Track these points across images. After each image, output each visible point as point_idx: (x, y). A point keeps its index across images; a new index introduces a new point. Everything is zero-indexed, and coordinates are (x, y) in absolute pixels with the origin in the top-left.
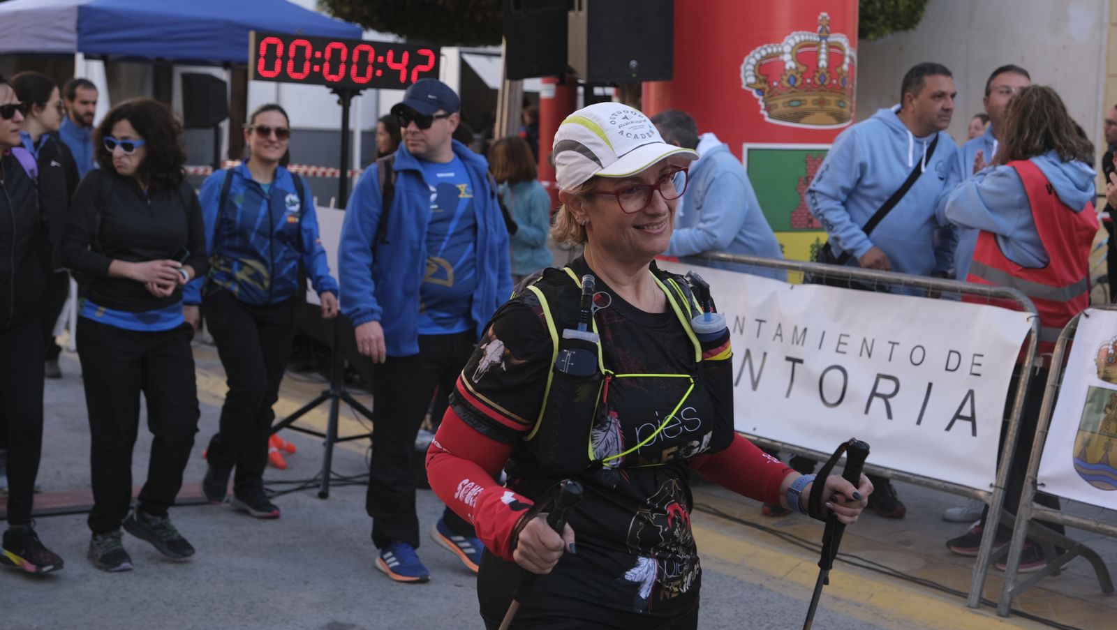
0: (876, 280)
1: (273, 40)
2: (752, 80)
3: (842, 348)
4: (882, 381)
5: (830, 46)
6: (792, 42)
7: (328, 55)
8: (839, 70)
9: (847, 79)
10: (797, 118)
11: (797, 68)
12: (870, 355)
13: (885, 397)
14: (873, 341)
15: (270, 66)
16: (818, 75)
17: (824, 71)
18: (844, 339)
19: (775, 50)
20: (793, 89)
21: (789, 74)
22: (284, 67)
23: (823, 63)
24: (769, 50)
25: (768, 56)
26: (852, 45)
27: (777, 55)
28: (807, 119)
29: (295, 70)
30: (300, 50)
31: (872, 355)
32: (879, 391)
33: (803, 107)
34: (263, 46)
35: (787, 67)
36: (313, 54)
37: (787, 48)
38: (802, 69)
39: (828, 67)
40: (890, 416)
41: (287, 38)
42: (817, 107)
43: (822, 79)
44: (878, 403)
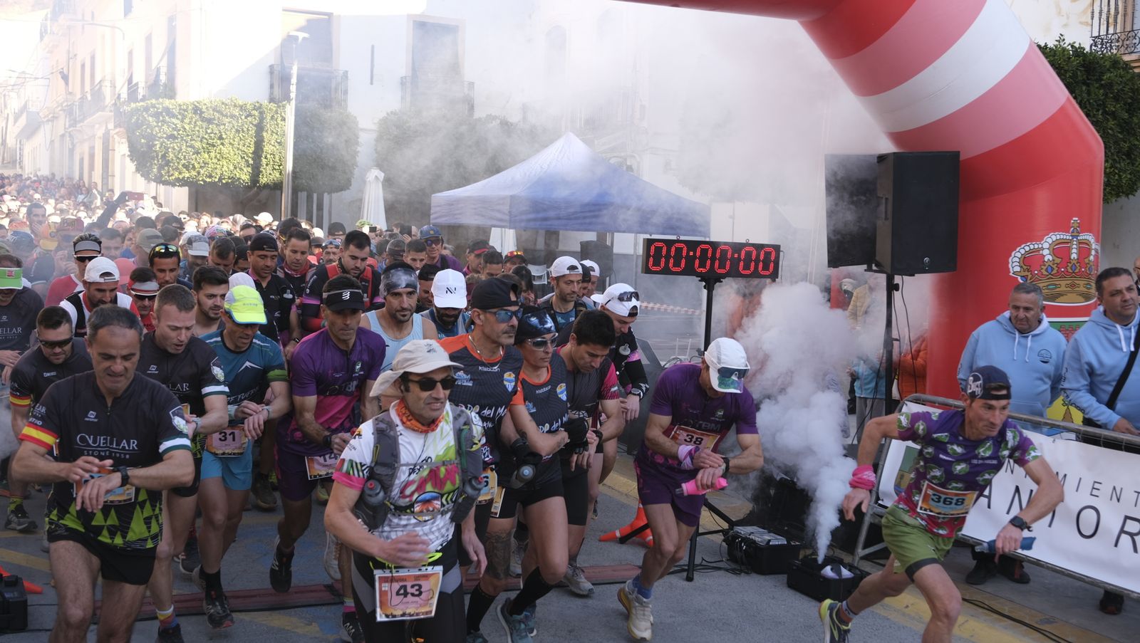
0: (1124, 442)
1: (660, 244)
2: (1017, 269)
3: (1095, 492)
4: (1128, 521)
5: (1080, 243)
6: (1050, 241)
7: (698, 254)
8: (1086, 261)
9: (1093, 267)
10: (1053, 298)
11: (1053, 260)
12: (1118, 500)
13: (1132, 535)
14: (1122, 489)
15: (656, 263)
16: (1070, 265)
17: (1075, 262)
18: (1097, 486)
19: (1036, 246)
20: (1050, 276)
21: (1047, 265)
22: (667, 264)
23: (1074, 256)
24: (1032, 247)
25: (1031, 251)
26: (1097, 241)
27: (1038, 250)
28: (1061, 299)
29: (674, 266)
30: (679, 251)
31: (1121, 500)
32: (1126, 529)
33: (1058, 290)
34: (653, 248)
35: (1046, 259)
36: (688, 253)
37: (1046, 245)
38: (1058, 261)
39: (1078, 259)
40: (1135, 550)
41: (669, 243)
42: (1069, 289)
43: (1073, 268)
44: (1125, 539)
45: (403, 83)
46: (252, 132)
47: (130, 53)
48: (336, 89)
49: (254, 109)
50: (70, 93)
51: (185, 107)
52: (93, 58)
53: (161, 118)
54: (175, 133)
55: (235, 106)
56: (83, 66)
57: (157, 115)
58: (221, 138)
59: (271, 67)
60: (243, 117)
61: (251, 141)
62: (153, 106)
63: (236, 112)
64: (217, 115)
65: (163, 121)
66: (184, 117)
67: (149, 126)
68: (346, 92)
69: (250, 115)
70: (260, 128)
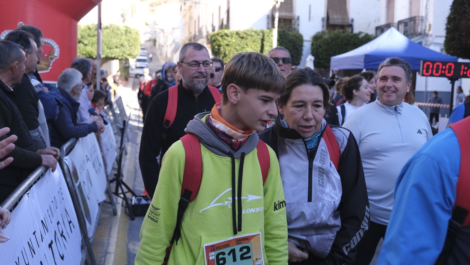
1: (429, 63)
7: (447, 67)
15: (427, 72)
22: (432, 72)
29: (436, 73)
30: (438, 66)
34: (425, 65)
36: (442, 67)
41: (433, 62)
45: (323, 20)
46: (260, 42)
47: (213, 15)
48: (294, 24)
49: (261, 32)
50: (190, 33)
51: (232, 33)
52: (199, 18)
53: (223, 37)
54: (229, 43)
55: (253, 31)
56: (195, 22)
57: (222, 36)
58: (247, 45)
59: (268, 17)
60: (256, 36)
61: (259, 46)
62: (220, 33)
63: (253, 34)
64: (245, 35)
65: (225, 39)
66: (232, 37)
67: (219, 41)
68: (298, 25)
69: (258, 35)
70: (263, 40)
